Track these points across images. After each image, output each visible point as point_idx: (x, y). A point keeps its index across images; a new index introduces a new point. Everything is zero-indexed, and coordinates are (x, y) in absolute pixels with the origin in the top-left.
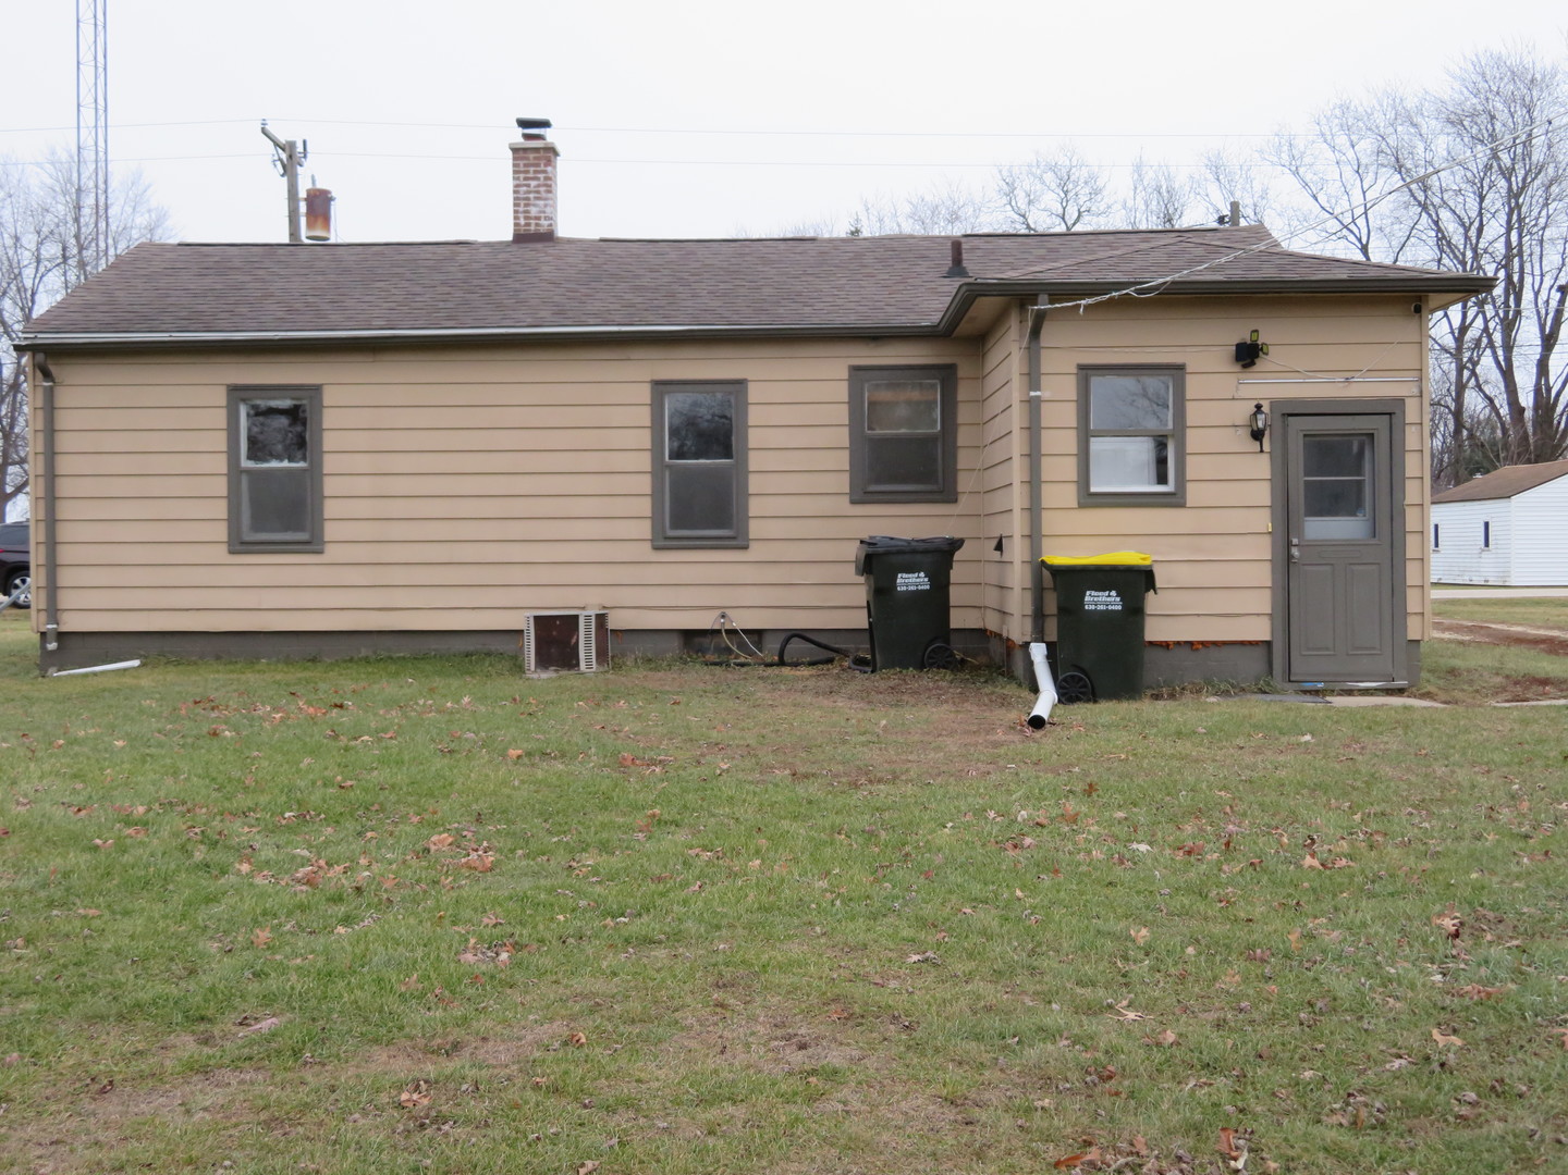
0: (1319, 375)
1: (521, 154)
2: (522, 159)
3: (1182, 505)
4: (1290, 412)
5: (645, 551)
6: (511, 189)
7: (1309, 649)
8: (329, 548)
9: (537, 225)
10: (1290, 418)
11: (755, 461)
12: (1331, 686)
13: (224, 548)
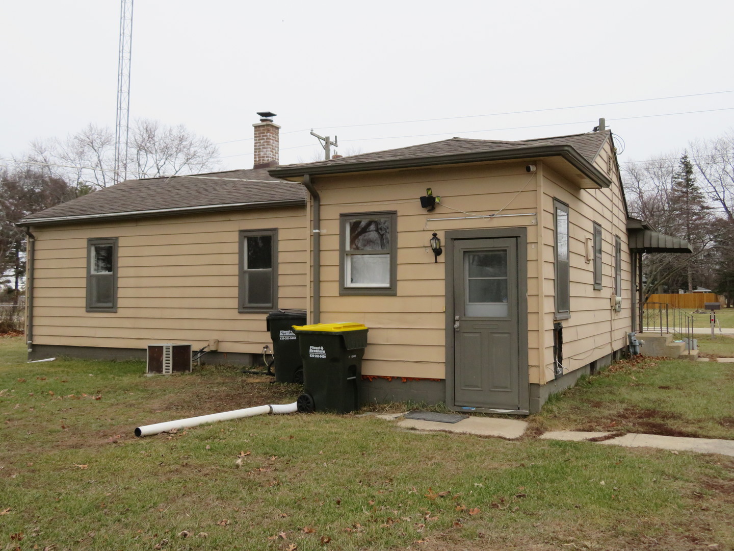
0: (473, 214)
1: (258, 129)
2: (258, 131)
3: (395, 295)
4: (455, 237)
5: (235, 314)
6: (253, 145)
7: (466, 386)
8: (120, 310)
9: (263, 160)
10: (456, 241)
11: (282, 269)
12: (479, 410)
13: (84, 310)
